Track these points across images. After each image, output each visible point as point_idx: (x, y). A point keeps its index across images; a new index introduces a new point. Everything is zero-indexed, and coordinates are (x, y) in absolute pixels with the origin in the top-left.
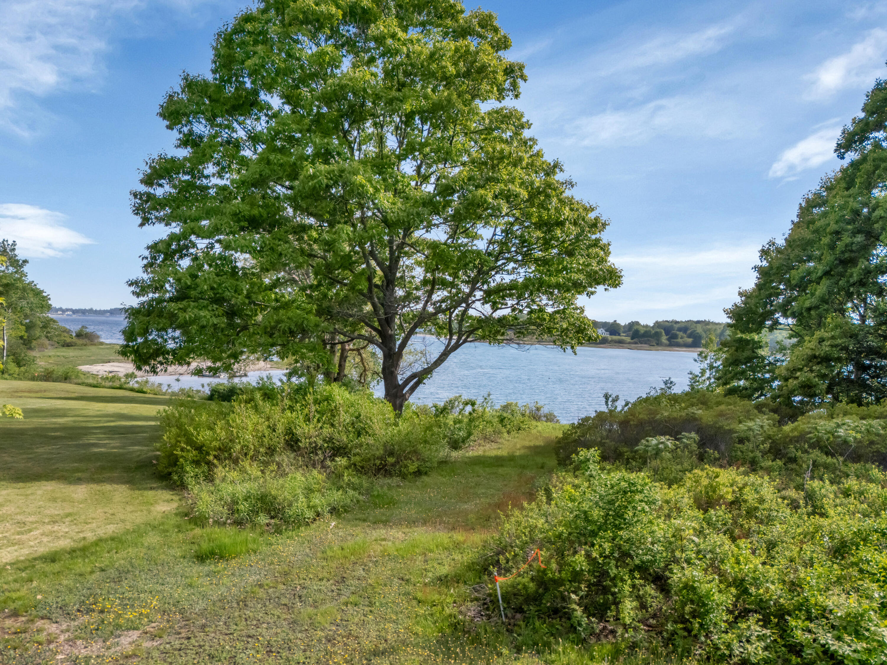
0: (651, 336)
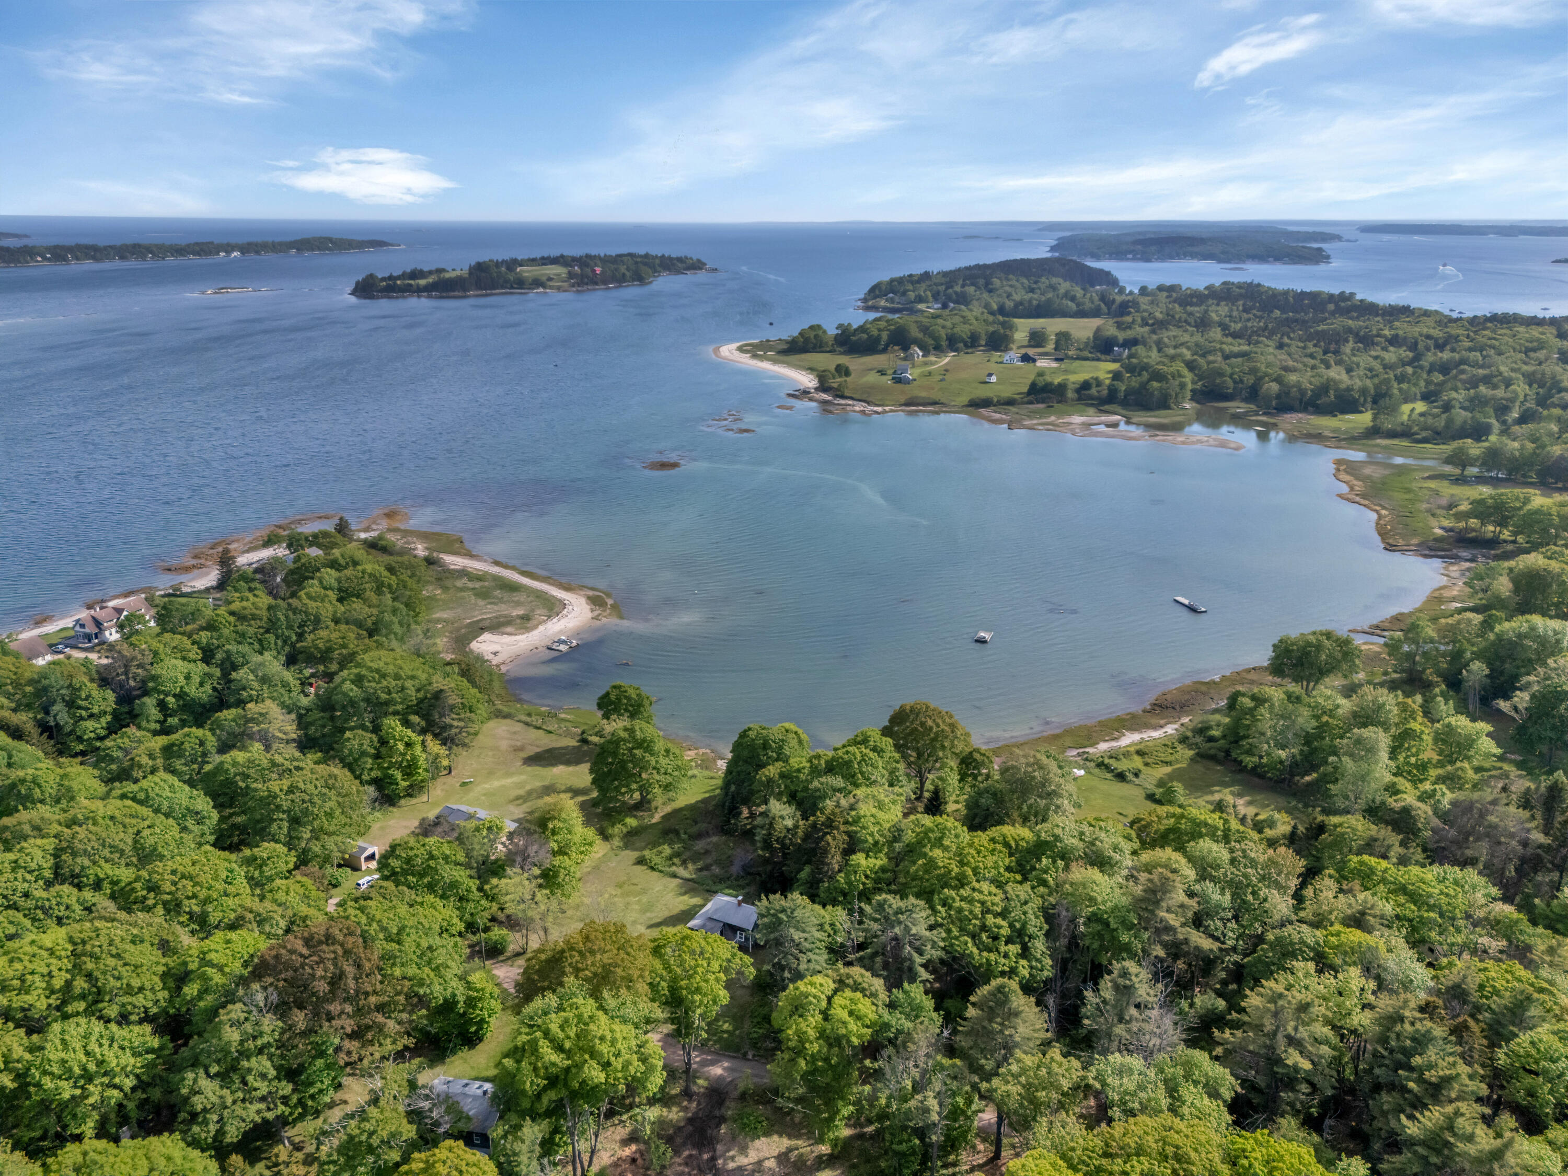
0: (1051, 391)
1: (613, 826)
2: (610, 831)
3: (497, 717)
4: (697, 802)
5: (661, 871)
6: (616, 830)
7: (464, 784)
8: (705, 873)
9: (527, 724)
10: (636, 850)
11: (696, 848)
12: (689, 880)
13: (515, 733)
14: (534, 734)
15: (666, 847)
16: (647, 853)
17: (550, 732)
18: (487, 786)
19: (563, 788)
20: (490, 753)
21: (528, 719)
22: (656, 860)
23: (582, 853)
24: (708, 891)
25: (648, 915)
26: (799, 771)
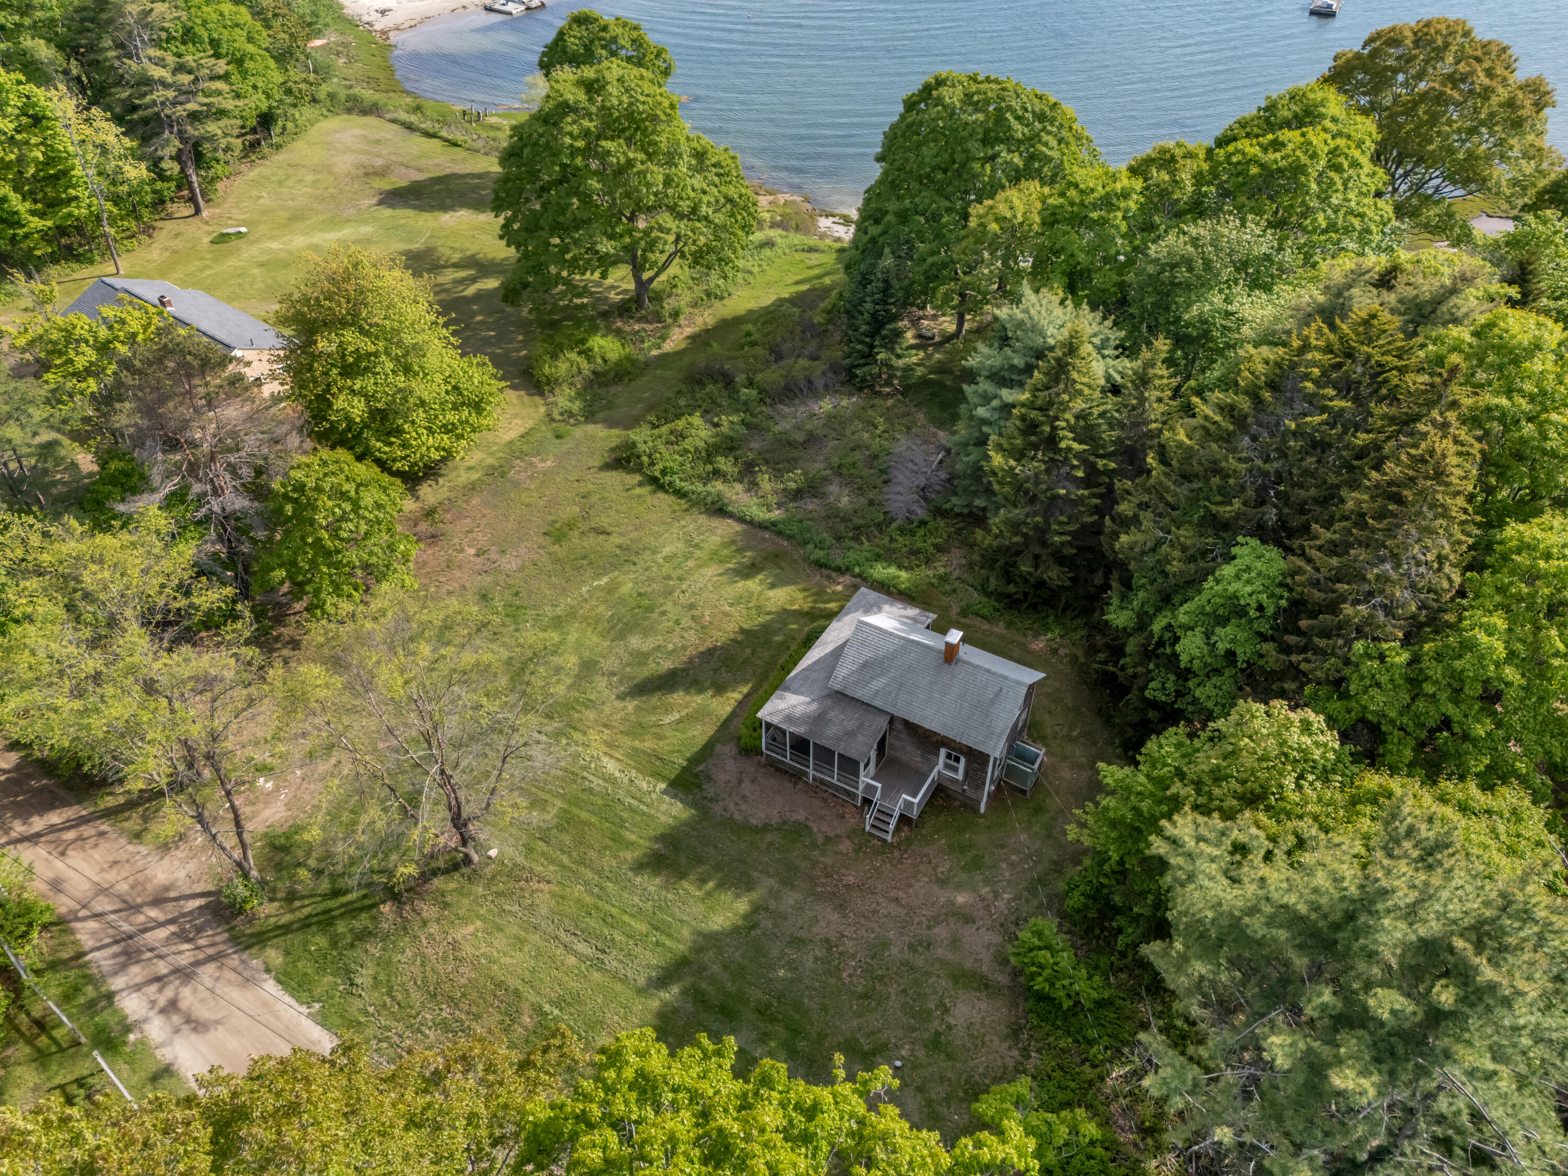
1: (554, 356)
2: (547, 370)
3: (349, 111)
4: (781, 302)
5: (680, 494)
6: (562, 367)
7: (223, 238)
8: (811, 505)
9: (409, 127)
10: (611, 423)
11: (784, 425)
12: (763, 526)
13: (378, 142)
14: (418, 143)
15: (696, 420)
16: (641, 436)
17: (455, 144)
18: (275, 245)
19: (456, 257)
20: (309, 178)
21: (413, 118)
22: (668, 458)
23: (448, 429)
24: (820, 565)
25: (635, 641)
26: (1107, 202)
